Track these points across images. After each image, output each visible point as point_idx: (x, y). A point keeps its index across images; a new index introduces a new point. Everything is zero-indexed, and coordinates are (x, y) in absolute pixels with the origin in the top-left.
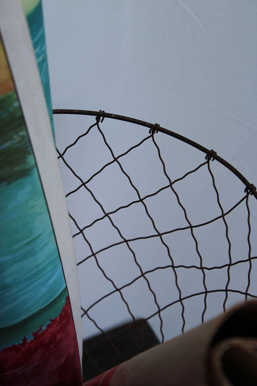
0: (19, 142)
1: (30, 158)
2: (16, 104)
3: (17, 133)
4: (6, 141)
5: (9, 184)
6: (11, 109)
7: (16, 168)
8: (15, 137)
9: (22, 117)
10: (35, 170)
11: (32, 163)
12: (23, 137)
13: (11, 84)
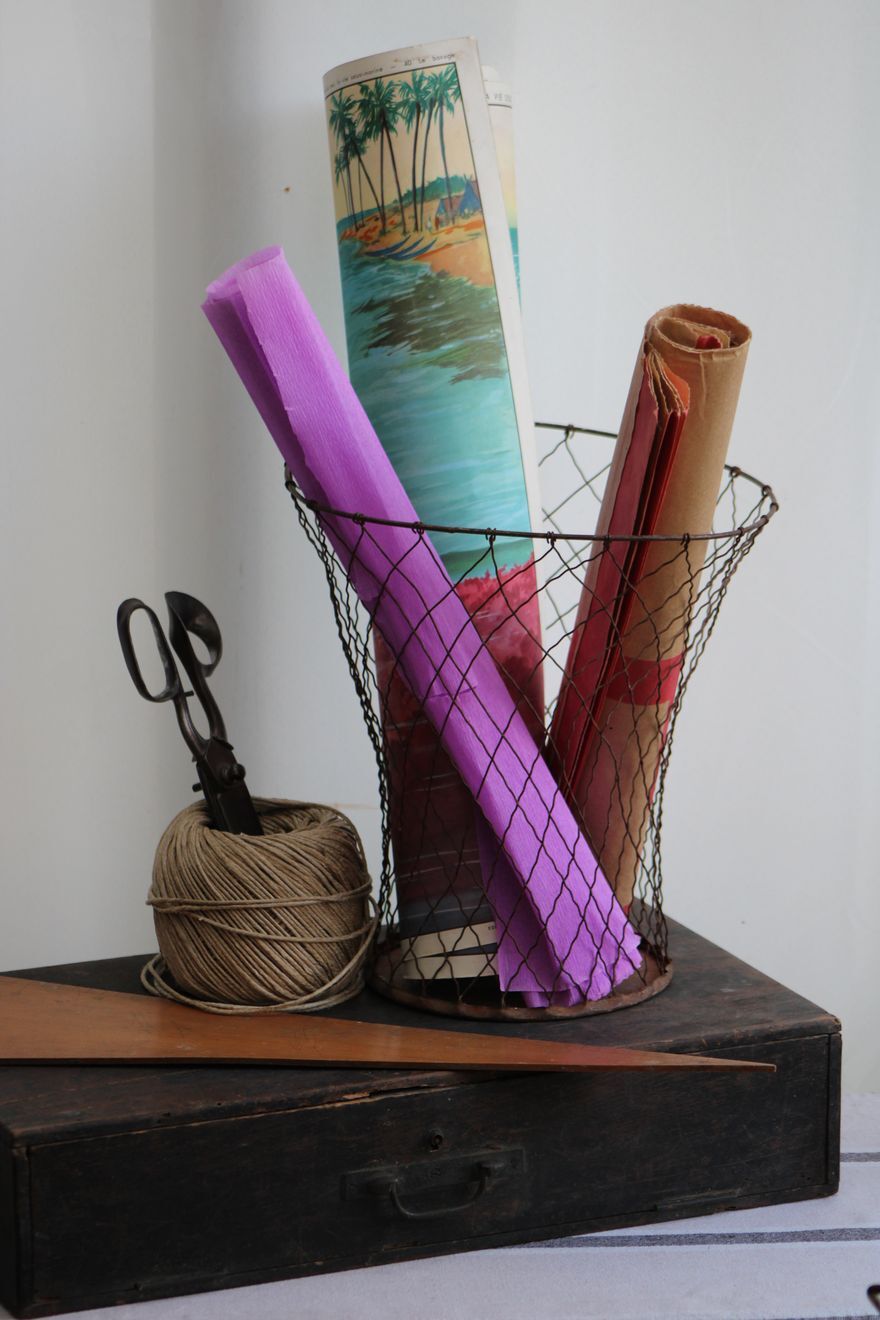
0: (495, 338)
1: (504, 359)
2: (494, 299)
3: (494, 329)
4: (483, 333)
5: (484, 378)
6: (490, 302)
7: (492, 365)
8: (492, 331)
9: (499, 314)
10: (507, 374)
11: (505, 367)
12: (499, 335)
13: (492, 277)
